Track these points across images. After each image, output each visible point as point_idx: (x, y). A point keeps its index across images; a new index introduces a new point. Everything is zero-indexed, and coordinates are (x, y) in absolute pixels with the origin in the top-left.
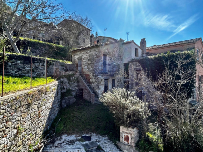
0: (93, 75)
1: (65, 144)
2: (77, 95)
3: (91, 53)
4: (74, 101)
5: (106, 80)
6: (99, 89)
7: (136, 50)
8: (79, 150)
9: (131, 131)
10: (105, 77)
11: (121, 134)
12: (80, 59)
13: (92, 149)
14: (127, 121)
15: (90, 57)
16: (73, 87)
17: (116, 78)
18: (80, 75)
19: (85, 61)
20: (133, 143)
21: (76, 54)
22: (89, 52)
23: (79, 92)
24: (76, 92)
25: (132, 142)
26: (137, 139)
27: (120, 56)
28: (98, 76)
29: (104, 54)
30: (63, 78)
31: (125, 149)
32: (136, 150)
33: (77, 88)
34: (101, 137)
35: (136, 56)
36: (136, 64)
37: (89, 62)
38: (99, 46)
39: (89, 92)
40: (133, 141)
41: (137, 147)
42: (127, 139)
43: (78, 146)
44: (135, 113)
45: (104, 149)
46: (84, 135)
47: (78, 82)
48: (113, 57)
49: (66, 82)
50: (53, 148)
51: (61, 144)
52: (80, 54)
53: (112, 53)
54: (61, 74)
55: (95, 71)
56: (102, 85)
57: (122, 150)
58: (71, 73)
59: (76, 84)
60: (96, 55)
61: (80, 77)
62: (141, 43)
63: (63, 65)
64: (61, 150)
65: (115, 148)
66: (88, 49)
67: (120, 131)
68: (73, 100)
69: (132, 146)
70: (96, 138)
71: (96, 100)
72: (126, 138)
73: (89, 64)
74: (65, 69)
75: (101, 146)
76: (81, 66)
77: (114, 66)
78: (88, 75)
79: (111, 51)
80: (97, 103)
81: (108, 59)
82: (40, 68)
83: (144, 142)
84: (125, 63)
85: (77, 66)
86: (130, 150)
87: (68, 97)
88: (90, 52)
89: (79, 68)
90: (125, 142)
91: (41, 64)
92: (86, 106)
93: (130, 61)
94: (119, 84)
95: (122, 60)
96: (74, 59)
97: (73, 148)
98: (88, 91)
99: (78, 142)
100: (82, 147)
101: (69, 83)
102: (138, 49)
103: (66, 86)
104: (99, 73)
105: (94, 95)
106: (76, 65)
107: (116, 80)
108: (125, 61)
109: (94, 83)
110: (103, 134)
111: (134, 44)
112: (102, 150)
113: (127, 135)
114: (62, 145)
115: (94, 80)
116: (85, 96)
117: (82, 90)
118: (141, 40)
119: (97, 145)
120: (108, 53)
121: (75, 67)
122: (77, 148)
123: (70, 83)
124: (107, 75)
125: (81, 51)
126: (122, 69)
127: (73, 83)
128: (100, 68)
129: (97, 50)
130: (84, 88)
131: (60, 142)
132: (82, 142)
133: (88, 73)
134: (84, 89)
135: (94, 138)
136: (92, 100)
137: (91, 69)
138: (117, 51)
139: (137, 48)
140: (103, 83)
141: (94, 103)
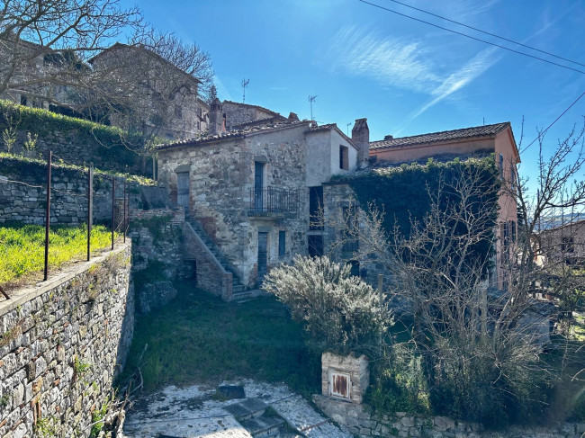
0: (226, 221)
1: (177, 408)
2: (178, 277)
3: (219, 155)
4: (174, 296)
5: (263, 234)
6: (243, 258)
7: (343, 150)
8: (221, 419)
9: (350, 363)
10: (260, 224)
11: (324, 375)
12: (184, 172)
13: (252, 417)
14: (342, 338)
15: (215, 167)
16: (168, 254)
17: (289, 228)
18: (187, 219)
19: (202, 180)
20: (357, 394)
21: (171, 158)
22: (211, 152)
23: (184, 269)
24: (174, 270)
25: (354, 392)
26: (366, 384)
27: (300, 167)
28: (242, 224)
29: (257, 160)
30: (138, 228)
31: (336, 413)
32: (364, 411)
33: (178, 257)
34: (268, 386)
35: (341, 167)
36: (343, 190)
37: (214, 182)
38: (245, 137)
39: (217, 268)
40: (355, 389)
41: (366, 405)
42: (341, 385)
43: (216, 411)
44: (361, 319)
45: (284, 415)
46: (223, 385)
47: (182, 239)
48: (280, 169)
49: (146, 241)
50: (148, 420)
51: (167, 409)
52: (183, 158)
53: (279, 157)
54: (134, 217)
55: (232, 208)
56: (251, 248)
57: (328, 414)
58: (160, 213)
59: (176, 245)
60: (235, 163)
61: (187, 226)
62: (354, 131)
63: (133, 190)
64: (172, 424)
65: (310, 410)
66: (209, 145)
67: (323, 367)
68: (169, 293)
69: (355, 402)
70: (257, 390)
71: (234, 290)
72: (338, 383)
73: (212, 188)
74: (140, 200)
75: (276, 407)
76: (187, 192)
77: (284, 193)
78: (211, 220)
79: (276, 153)
80: (240, 300)
81: (269, 176)
82: (69, 199)
83: (383, 390)
84: (312, 185)
85: (175, 194)
86: (350, 413)
87: (156, 285)
88: (215, 153)
89: (181, 199)
90: (336, 393)
91: (70, 186)
92: (210, 308)
93: (328, 180)
94: (297, 246)
95: (304, 179)
96: (166, 172)
97: (203, 416)
98: (212, 265)
99: (211, 402)
100: (225, 413)
101: (154, 243)
102: (347, 148)
103: (147, 251)
104: (243, 214)
105: (230, 278)
106: (170, 190)
107: (287, 234)
108: (314, 182)
109: (227, 243)
110: (273, 380)
111: (338, 135)
112: (280, 417)
113: (341, 375)
114: (170, 411)
115: (228, 234)
116: (204, 282)
117: (194, 263)
118: (354, 123)
119: (264, 407)
120: (268, 159)
121: (167, 195)
122: (214, 416)
123: (160, 243)
124: (266, 221)
125: (188, 150)
126: (304, 204)
127: (165, 242)
128: (247, 200)
129: (237, 149)
130: (199, 257)
131: (162, 405)
132: (223, 400)
133: (210, 215)
134: (199, 261)
135: (252, 390)
136: (224, 290)
137: (220, 202)
138: (291, 153)
139: (346, 144)
140: (254, 242)
141: (231, 298)
